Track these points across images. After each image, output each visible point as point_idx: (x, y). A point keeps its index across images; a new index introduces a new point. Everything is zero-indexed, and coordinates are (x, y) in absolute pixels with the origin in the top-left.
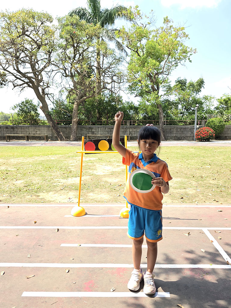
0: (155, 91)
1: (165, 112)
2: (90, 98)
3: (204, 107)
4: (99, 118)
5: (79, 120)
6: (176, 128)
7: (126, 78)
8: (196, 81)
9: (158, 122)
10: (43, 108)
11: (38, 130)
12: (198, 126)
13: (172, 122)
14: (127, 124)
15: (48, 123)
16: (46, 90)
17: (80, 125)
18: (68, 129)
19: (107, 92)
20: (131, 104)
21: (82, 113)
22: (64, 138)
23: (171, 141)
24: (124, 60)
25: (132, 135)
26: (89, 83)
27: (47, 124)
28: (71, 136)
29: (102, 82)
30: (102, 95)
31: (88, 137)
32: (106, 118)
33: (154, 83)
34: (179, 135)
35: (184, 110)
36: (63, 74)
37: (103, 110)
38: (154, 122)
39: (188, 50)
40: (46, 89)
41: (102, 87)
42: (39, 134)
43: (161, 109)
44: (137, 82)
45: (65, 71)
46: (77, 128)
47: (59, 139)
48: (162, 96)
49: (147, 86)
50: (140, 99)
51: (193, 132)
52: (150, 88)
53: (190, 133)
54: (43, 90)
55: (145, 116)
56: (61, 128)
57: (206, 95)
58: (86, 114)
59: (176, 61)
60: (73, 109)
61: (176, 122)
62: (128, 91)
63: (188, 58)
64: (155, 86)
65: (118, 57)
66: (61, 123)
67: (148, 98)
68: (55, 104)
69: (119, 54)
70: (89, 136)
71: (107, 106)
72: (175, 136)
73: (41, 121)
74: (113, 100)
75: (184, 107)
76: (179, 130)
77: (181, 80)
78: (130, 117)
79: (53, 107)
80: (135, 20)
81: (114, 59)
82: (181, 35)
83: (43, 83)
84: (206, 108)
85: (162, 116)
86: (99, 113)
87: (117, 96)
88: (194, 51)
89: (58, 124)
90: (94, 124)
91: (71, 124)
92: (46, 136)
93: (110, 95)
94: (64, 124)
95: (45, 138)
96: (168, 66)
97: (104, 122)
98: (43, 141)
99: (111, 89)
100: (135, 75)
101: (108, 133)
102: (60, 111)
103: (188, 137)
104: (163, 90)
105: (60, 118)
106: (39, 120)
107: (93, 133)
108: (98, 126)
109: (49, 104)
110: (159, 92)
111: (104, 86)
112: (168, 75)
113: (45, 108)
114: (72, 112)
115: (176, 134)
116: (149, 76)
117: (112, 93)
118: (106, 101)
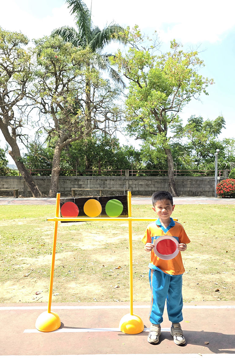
0: (161, 132)
1: (175, 159)
2: (76, 140)
3: (225, 153)
4: (89, 167)
5: (61, 169)
6: (190, 180)
7: (124, 115)
8: (214, 120)
9: (167, 172)
10: (13, 154)
11: (5, 182)
12: (219, 178)
13: (184, 173)
14: (126, 174)
15: (19, 173)
16: (18, 130)
17: (62, 175)
18: (47, 182)
19: (99, 133)
20: (130, 148)
21: (66, 161)
22: (41, 193)
23: (185, 197)
24: (121, 93)
25: (132, 189)
26: (75, 120)
27: (18, 175)
28: (50, 191)
29: (92, 120)
30: (93, 137)
31: (72, 191)
32: (98, 167)
33: (160, 121)
34: (194, 190)
35: (199, 157)
36: (41, 110)
37: (93, 156)
38: (162, 172)
39: (203, 81)
40: (19, 128)
41: (92, 127)
42: (7, 188)
43: (169, 156)
44: (138, 120)
45: (44, 106)
46: (59, 179)
47: (33, 195)
48: (171, 139)
49: (151, 126)
50: (142, 142)
51: (212, 186)
52: (156, 129)
53: (209, 186)
54: (14, 130)
55: (149, 164)
56: (36, 179)
57: (227, 138)
58: (70, 162)
59: (188, 94)
60: (53, 155)
61: (190, 173)
62: (126, 133)
63: (203, 90)
64: (161, 125)
65: (114, 89)
66: (37, 174)
67: (153, 140)
68: (30, 148)
69: (115, 85)
70: (74, 190)
71: (100, 151)
72: (190, 191)
73: (11, 170)
74: (107, 143)
75: (199, 153)
76: (194, 182)
77: (195, 119)
78: (129, 166)
79: (27, 152)
80: (134, 43)
81: (107, 91)
82: (193, 62)
83: (14, 121)
84: (228, 154)
85: (171, 164)
86: (88, 160)
87: (112, 138)
88: (210, 82)
89: (33, 174)
90: (82, 175)
91: (50, 175)
92: (16, 190)
93: (103, 137)
94: (41, 175)
95: (14, 194)
96: (179, 100)
97: (95, 172)
98: (11, 197)
99: (104, 129)
100: (135, 111)
101: (100, 186)
102: (36, 157)
103: (206, 191)
104: (172, 132)
105: (35, 166)
106: (8, 169)
107: (80, 186)
108: (87, 177)
109: (21, 148)
110: (167, 133)
111: (95, 126)
112: (178, 111)
113: (15, 153)
114: (52, 158)
115: (190, 187)
116: (154, 112)
117: (105, 135)
118: (98, 144)
